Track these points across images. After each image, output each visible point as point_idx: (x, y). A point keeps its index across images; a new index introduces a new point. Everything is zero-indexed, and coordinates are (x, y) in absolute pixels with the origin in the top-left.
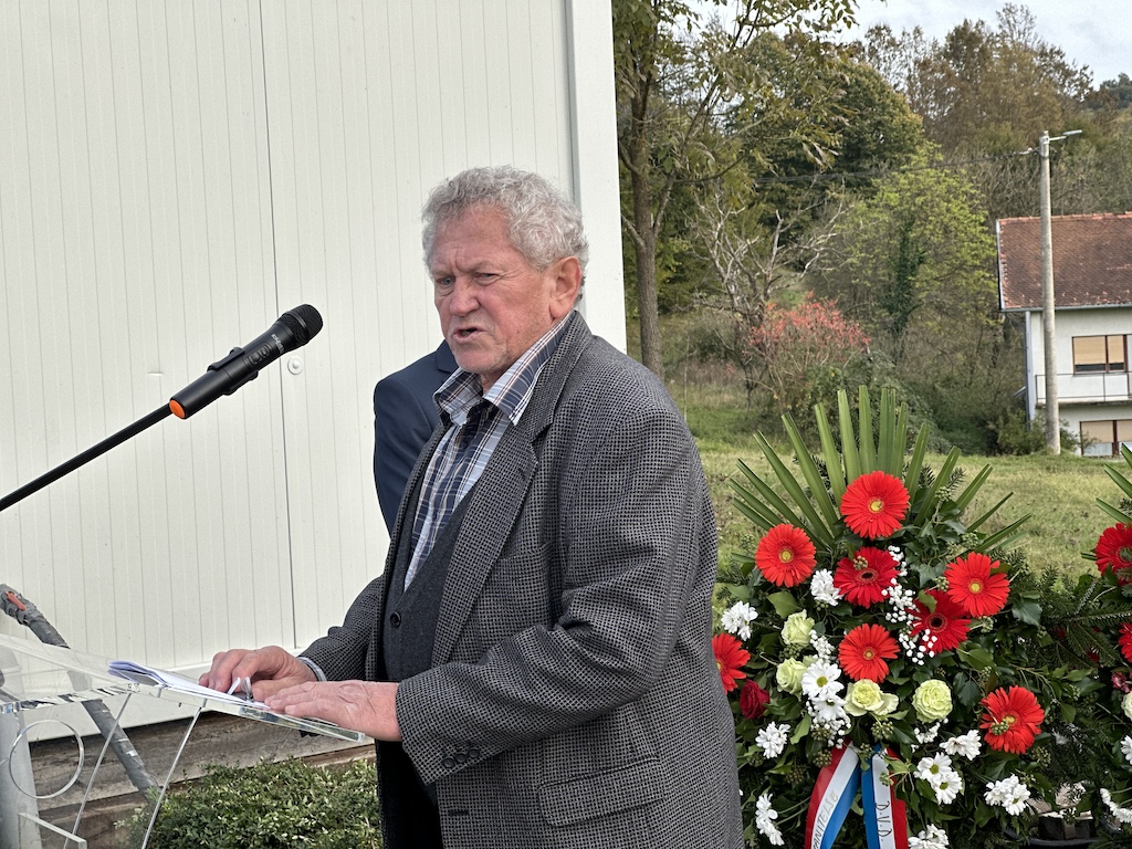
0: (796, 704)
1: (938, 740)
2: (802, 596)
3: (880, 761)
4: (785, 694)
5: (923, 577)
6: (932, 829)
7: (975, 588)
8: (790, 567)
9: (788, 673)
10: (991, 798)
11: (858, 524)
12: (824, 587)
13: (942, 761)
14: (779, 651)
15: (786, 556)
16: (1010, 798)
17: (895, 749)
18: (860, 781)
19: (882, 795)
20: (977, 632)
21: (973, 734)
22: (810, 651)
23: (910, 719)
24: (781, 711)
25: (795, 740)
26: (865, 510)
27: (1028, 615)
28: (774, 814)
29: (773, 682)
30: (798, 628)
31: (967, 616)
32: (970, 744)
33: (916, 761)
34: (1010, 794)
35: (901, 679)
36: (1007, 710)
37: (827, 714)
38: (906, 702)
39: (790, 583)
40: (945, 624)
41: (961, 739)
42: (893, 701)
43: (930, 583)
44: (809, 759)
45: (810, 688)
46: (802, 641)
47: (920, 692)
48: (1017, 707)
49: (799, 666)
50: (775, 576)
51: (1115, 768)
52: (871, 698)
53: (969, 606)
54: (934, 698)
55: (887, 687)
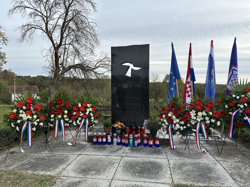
0: (21, 118)
1: (35, 120)
2: (22, 109)
3: (30, 122)
4: (20, 117)
5: (34, 107)
6: (34, 128)
8: (20, 106)
9: (20, 115)
10: (40, 125)
11: (28, 102)
12: (24, 108)
13: (36, 122)
14: (19, 113)
15: (20, 105)
17: (31, 121)
18: (28, 124)
19: (30, 125)
21: (39, 119)
22: (23, 113)
23: (33, 118)
24: (20, 119)
25: (21, 121)
26: (28, 101)
27: (43, 109)
28: (18, 128)
29: (19, 116)
30: (21, 111)
31: (38, 110)
32: (38, 120)
33: (33, 122)
35: (32, 115)
37: (25, 119)
38: (32, 117)
39: (20, 107)
40: (36, 110)
42: (31, 117)
44: (22, 123)
45: (23, 116)
46: (22, 112)
47: (34, 116)
48: (42, 117)
49: (21, 115)
50: (19, 107)
51: (50, 121)
52: (29, 117)
54: (35, 117)
55: (31, 116)
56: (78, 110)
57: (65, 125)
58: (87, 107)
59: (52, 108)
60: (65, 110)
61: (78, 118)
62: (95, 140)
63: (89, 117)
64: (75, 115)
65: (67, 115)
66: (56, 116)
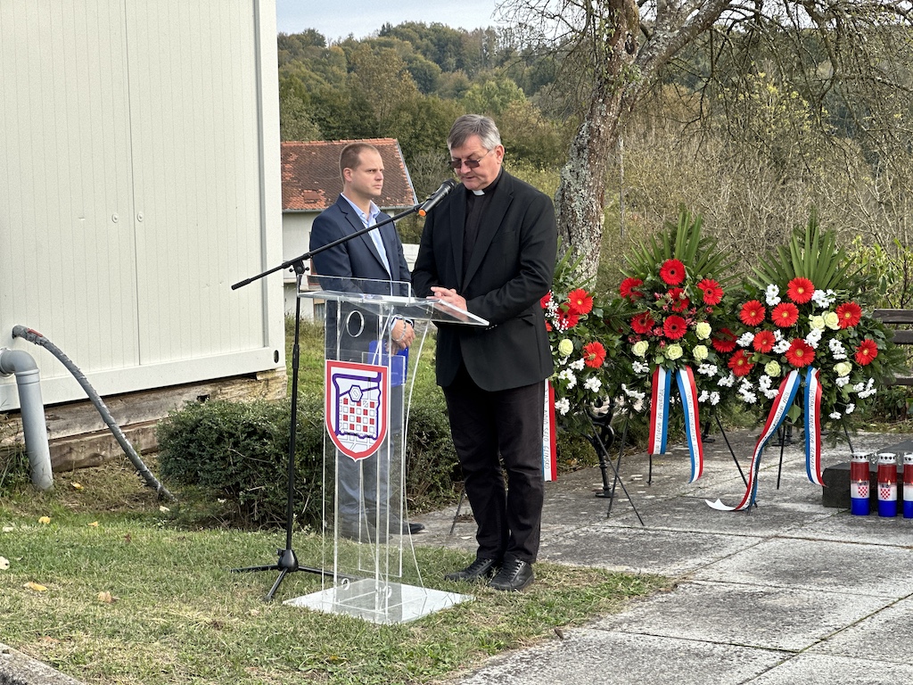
1: (567, 363)
5: (560, 299)
7: (580, 303)
10: (587, 386)
13: (569, 372)
16: (594, 385)
20: (581, 321)
21: (582, 360)
23: (557, 355)
27: (599, 314)
31: (578, 314)
32: (580, 364)
33: (559, 372)
34: (594, 384)
35: (554, 339)
36: (592, 352)
38: (556, 349)
40: (569, 317)
41: (578, 362)
43: (563, 301)
47: (561, 344)
48: (596, 350)
51: (630, 375)
53: (579, 310)
54: (567, 346)
56: (767, 320)
57: (702, 399)
58: (809, 308)
59: (640, 305)
60: (696, 318)
61: (763, 362)
62: (858, 490)
63: (825, 363)
64: (751, 348)
65: (711, 349)
66: (658, 350)
